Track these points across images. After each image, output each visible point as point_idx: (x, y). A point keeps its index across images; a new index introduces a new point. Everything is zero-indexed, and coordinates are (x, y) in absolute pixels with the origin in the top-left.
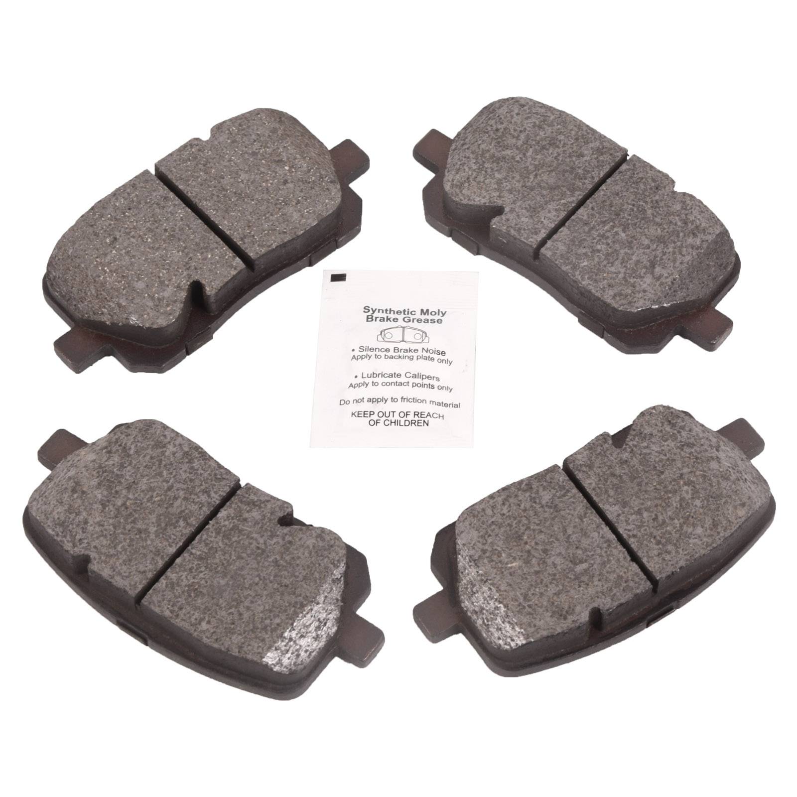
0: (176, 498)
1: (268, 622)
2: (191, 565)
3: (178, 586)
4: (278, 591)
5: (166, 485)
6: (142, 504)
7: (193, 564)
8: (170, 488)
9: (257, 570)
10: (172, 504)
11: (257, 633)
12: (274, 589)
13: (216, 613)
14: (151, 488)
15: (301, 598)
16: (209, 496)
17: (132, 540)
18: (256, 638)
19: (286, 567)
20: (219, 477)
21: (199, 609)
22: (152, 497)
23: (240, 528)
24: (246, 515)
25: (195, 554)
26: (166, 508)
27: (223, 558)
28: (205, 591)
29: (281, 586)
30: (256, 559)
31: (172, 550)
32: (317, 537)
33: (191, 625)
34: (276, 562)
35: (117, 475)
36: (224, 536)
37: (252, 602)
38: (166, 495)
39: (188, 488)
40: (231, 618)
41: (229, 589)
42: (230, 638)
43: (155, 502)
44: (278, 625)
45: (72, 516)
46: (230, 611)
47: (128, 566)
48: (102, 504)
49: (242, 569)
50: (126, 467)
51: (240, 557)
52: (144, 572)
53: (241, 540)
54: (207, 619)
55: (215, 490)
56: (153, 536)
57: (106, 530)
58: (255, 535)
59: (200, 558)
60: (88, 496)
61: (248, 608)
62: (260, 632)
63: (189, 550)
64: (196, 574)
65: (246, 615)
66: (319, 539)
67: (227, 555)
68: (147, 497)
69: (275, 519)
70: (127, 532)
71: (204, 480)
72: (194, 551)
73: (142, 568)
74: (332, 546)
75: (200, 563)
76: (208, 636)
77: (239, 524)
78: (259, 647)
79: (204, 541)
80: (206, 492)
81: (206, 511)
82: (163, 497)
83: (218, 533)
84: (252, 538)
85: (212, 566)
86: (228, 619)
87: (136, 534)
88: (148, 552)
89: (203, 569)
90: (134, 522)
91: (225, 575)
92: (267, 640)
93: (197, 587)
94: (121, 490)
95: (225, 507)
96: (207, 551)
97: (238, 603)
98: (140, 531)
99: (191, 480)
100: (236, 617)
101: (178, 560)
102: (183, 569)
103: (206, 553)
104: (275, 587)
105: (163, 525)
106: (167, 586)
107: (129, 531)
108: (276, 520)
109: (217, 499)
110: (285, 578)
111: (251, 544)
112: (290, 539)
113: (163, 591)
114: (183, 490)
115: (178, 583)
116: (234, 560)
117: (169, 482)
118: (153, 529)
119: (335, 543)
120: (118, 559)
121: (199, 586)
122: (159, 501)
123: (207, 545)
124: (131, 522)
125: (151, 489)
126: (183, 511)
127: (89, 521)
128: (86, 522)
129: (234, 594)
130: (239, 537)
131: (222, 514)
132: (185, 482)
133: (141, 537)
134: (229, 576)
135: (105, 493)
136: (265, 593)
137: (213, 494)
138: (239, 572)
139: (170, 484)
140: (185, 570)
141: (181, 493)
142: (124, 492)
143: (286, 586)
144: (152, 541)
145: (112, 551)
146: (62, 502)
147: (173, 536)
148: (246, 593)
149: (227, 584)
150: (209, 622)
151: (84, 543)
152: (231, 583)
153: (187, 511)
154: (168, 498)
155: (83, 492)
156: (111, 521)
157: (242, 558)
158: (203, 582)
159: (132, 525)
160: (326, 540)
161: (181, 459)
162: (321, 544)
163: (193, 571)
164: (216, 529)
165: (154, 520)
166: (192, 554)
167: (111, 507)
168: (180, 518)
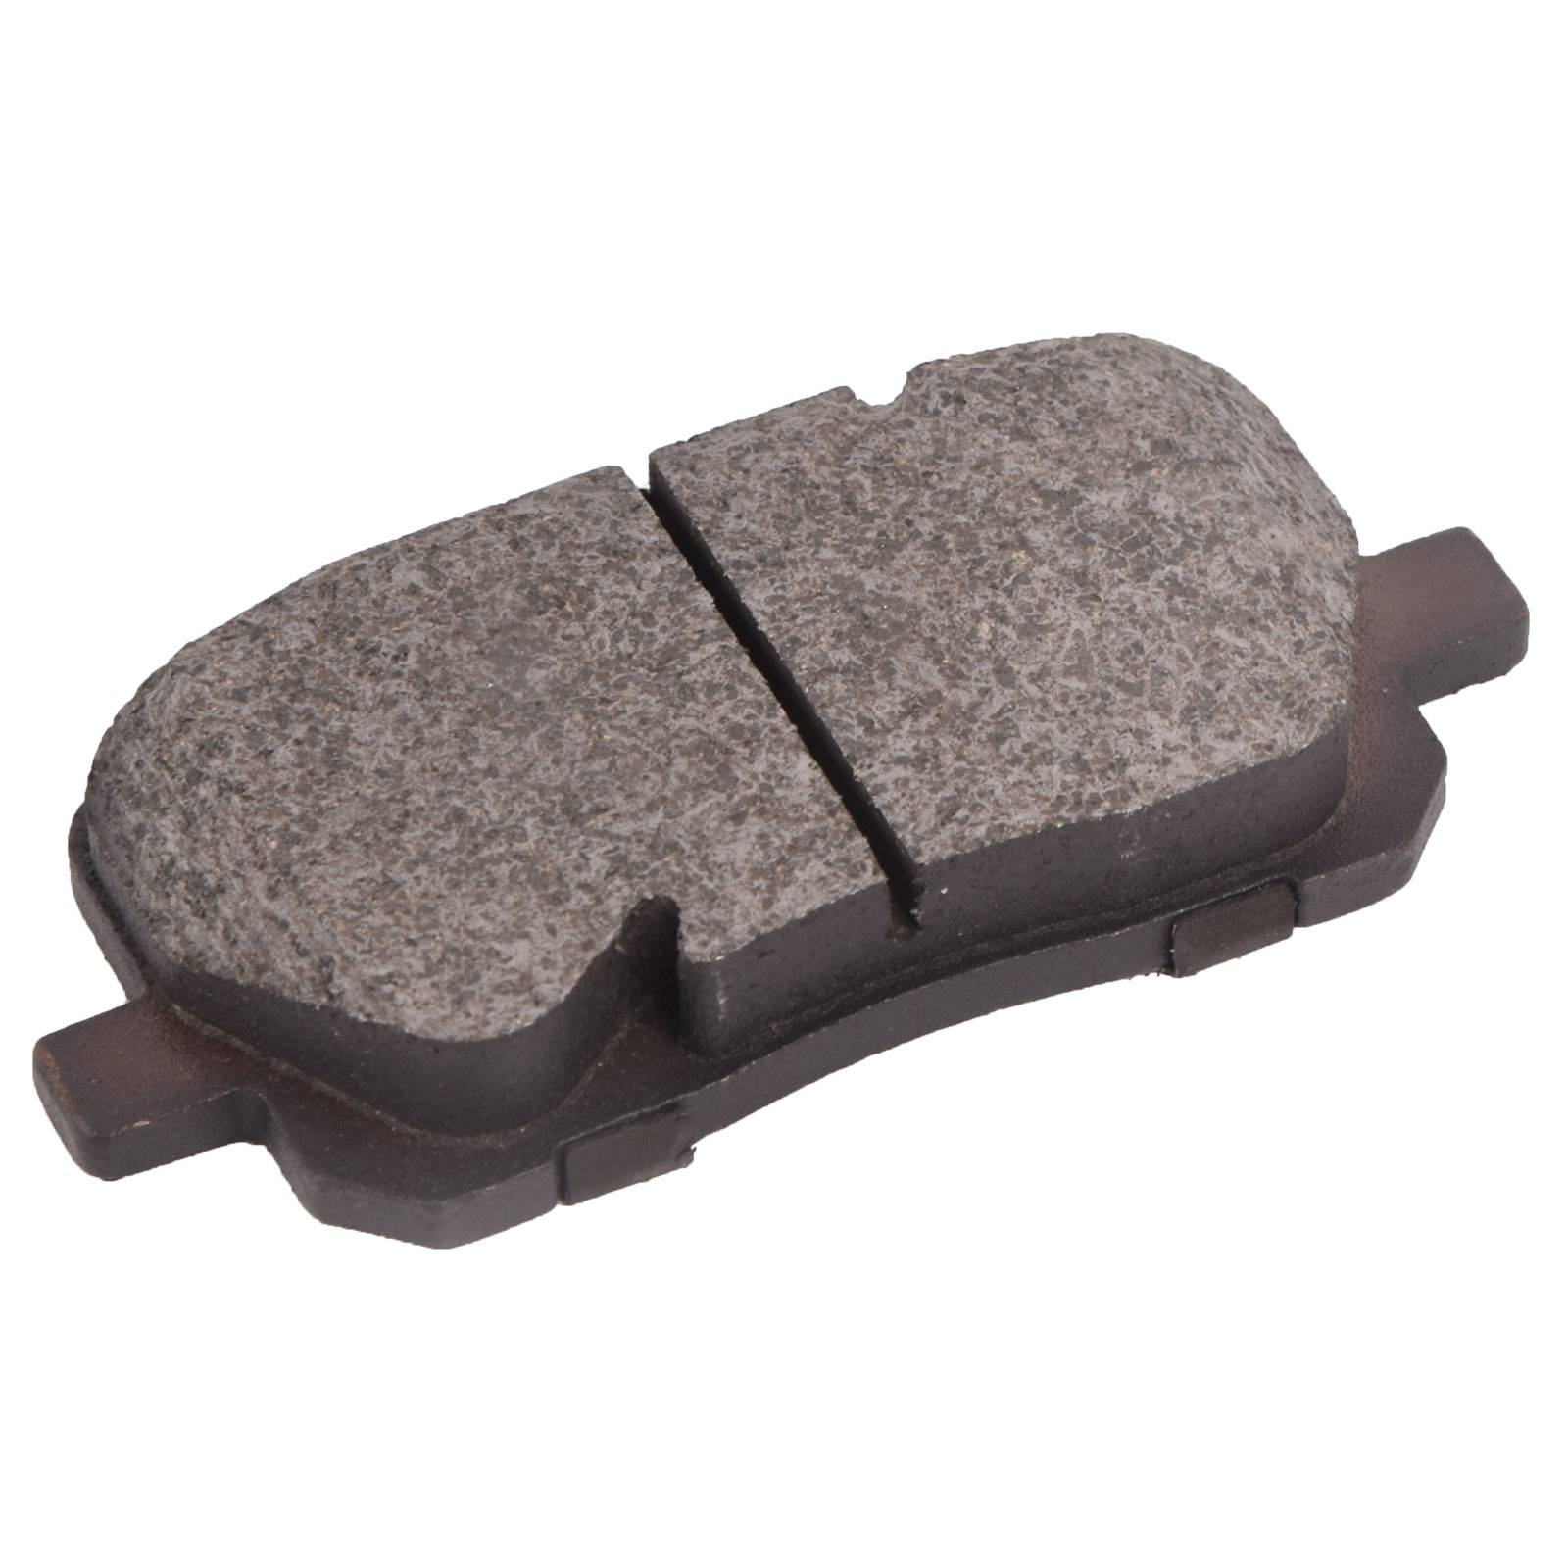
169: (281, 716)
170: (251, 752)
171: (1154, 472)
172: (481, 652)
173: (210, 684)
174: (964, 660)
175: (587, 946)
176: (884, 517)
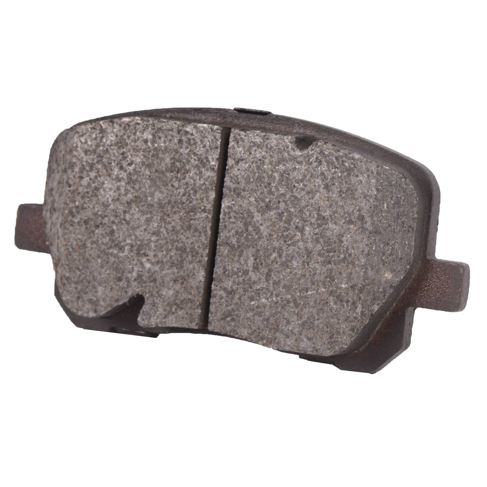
0: (256, 268)
1: (93, 174)
2: (198, 196)
3: (197, 165)
4: (100, 215)
5: (274, 277)
6: (285, 241)
7: (197, 199)
8: (268, 276)
9: (133, 228)
10: (255, 259)
11: (95, 156)
12: (106, 216)
13: (145, 156)
14: (288, 267)
15: (76, 220)
16: (225, 289)
17: (270, 193)
18: (94, 151)
19: (109, 249)
20: (228, 319)
21: (162, 151)
22: (280, 256)
23: (175, 268)
24: (178, 286)
25: (200, 212)
26: (259, 250)
27: (173, 223)
28: (169, 175)
29: (101, 223)
30: (142, 241)
31: (225, 204)
32: (98, 300)
33: (160, 128)
34: (121, 249)
35: (329, 263)
36: (185, 249)
37: (118, 188)
38: (267, 265)
39: (251, 288)
40: (128, 159)
41: (148, 191)
42: (117, 136)
43: (274, 252)
44: (81, 178)
45: (345, 187)
46: (133, 166)
47: (256, 160)
48: (324, 218)
49: (148, 221)
50: (326, 277)
51: (156, 233)
52: (237, 163)
53: (167, 254)
54: (149, 144)
55: (223, 300)
56: (252, 209)
57: (302, 189)
58: (157, 268)
59: (193, 210)
60: (343, 221)
61: (118, 179)
62: (93, 160)
63: (209, 213)
64: (187, 190)
65: (116, 171)
66: (95, 299)
67: (171, 229)
68: (285, 252)
69: (148, 299)
70: (281, 200)
71: (240, 306)
72: (204, 215)
73: (243, 166)
74: (78, 298)
75: (191, 204)
76: (138, 126)
77: (178, 273)
78: (86, 142)
79: (200, 233)
80: (231, 293)
81: (218, 270)
82: (269, 262)
83: (192, 249)
84: (158, 262)
85: (178, 207)
86: (130, 157)
87: (270, 201)
88: (247, 188)
89: (184, 199)
90: (281, 215)
91: (161, 206)
92: (83, 155)
93: (179, 175)
94: (315, 247)
95: (202, 285)
96: (192, 222)
97: (131, 179)
98: (268, 207)
99: (252, 299)
100: (125, 164)
101: (213, 195)
102: (203, 187)
103: (191, 219)
104: (106, 219)
105: (250, 228)
106: (207, 158)
107: (279, 202)
108: (146, 298)
109: (216, 290)
110: (102, 235)
111: (155, 256)
112: (121, 284)
113: (207, 150)
114: (255, 283)
115: (199, 169)
116: (161, 227)
117: (274, 284)
118: (258, 217)
119: (78, 304)
120: (271, 163)
121: (177, 177)
122: (271, 255)
123: (196, 230)
124: (283, 213)
125: (285, 265)
126: (240, 256)
127: (325, 190)
128: (327, 187)
129: (140, 189)
130: (171, 257)
131: (201, 275)
132: (258, 293)
133: (263, 201)
134: (155, 205)
135: (328, 233)
136: (112, 207)
137: (222, 293)
138: (148, 216)
139: (271, 282)
140: (200, 188)
141: (253, 276)
142: (310, 245)
143: (97, 227)
144: (250, 203)
145: (281, 167)
146: (365, 197)
147: (233, 220)
148: (130, 196)
149: (152, 195)
150: (146, 141)
151: (315, 162)
152: (149, 198)
153: (236, 258)
154: (264, 264)
155: (350, 222)
156: (303, 203)
157: (154, 234)
158: (176, 184)
159: (280, 211)
160: (87, 303)
161: (277, 319)
162: (90, 296)
163: (192, 192)
164: (197, 253)
165: (262, 228)
166: (204, 211)
167: (313, 221)
168: (239, 246)
169: (92, 166)
170: (78, 175)
171: (352, 226)
172: (149, 176)
173: (82, 143)
174: (262, 264)
175: (117, 300)
176: (274, 195)
